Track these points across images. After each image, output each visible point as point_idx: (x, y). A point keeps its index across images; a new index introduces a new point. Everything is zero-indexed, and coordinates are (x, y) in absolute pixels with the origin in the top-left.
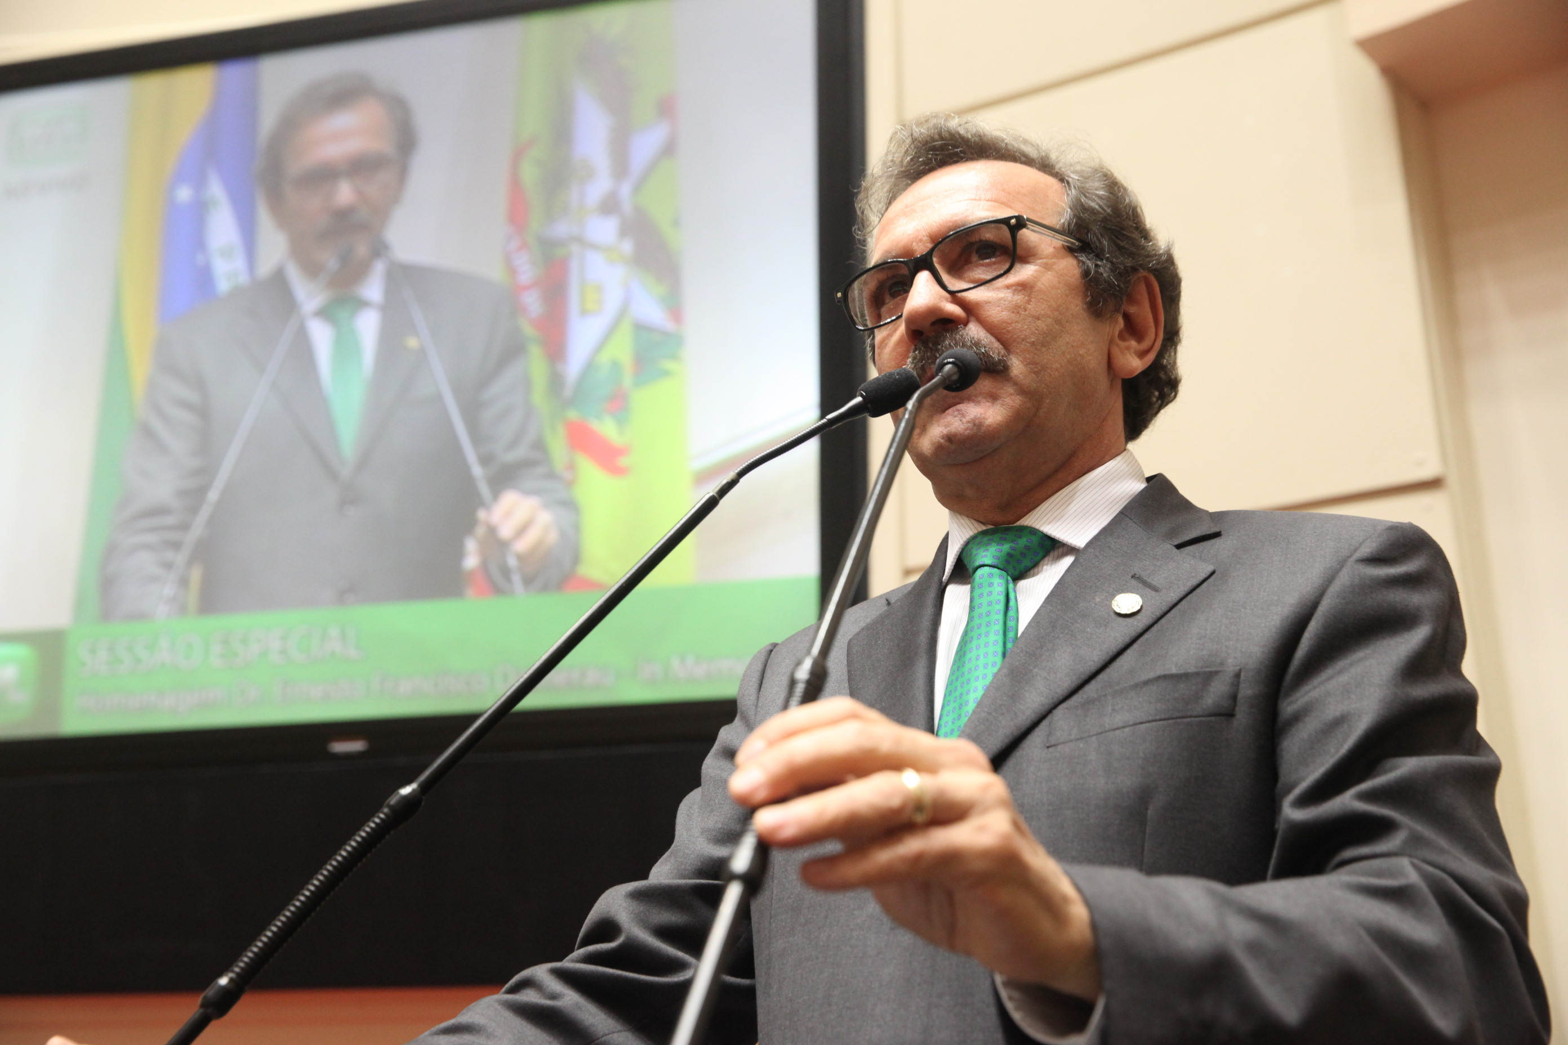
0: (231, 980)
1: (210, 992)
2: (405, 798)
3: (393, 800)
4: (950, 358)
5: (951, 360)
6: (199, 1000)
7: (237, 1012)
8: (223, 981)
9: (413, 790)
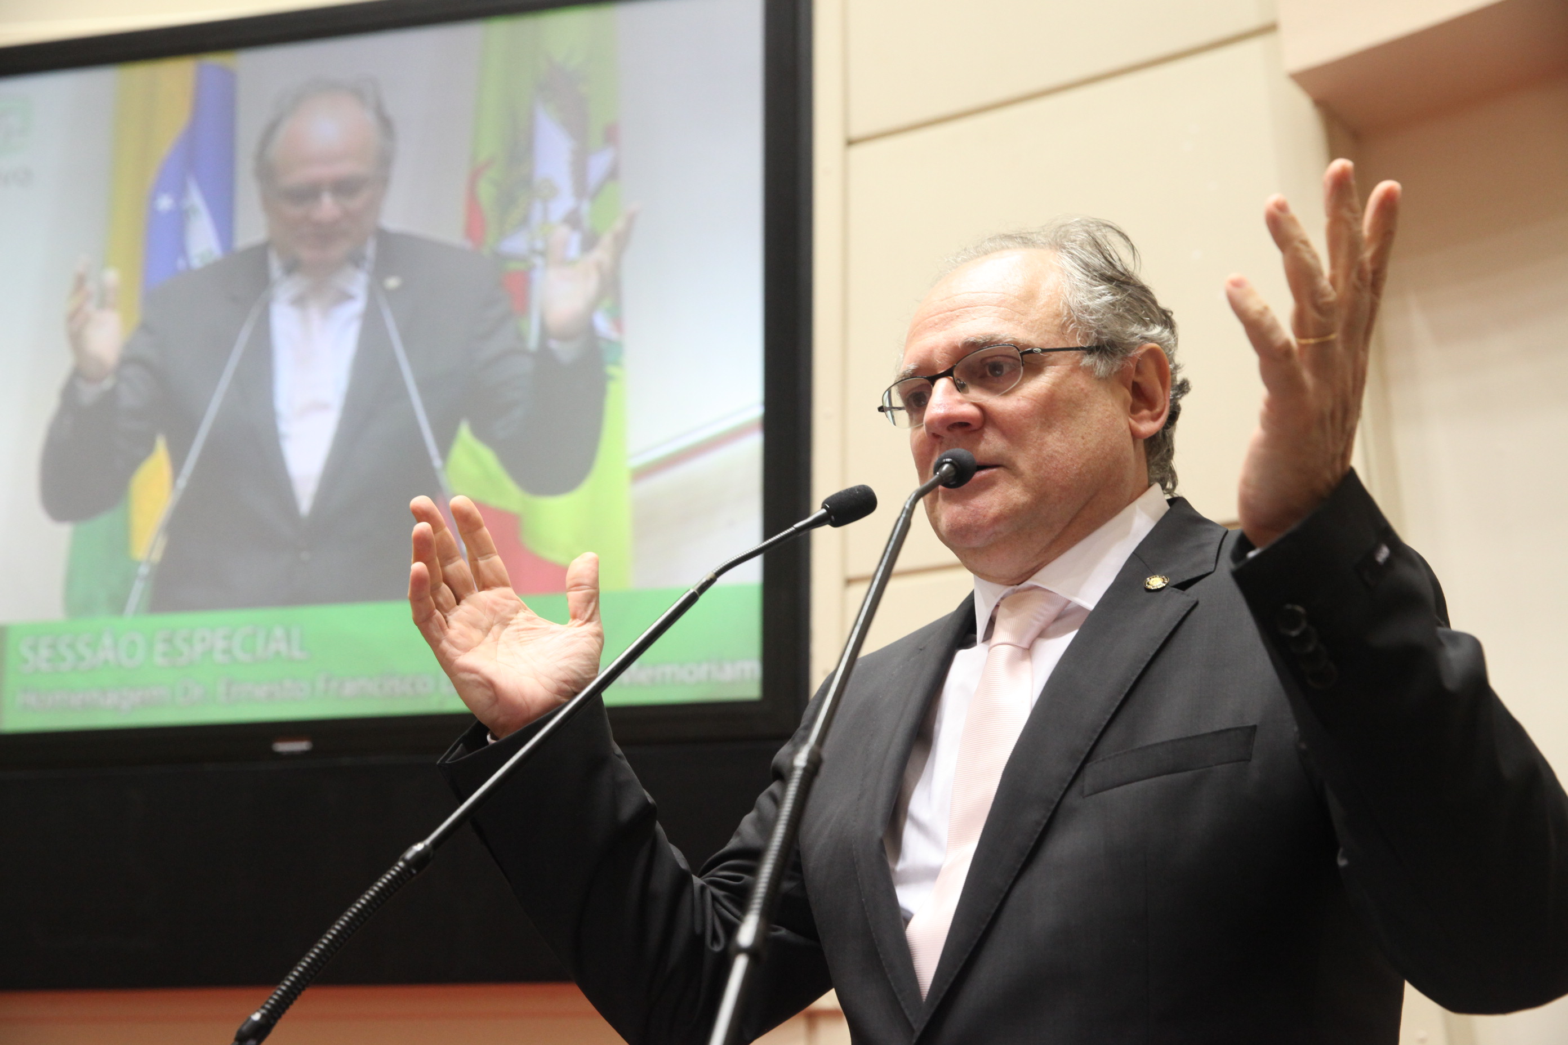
2: (418, 852)
3: (409, 855)
4: (948, 458)
5: (948, 460)
9: (425, 847)
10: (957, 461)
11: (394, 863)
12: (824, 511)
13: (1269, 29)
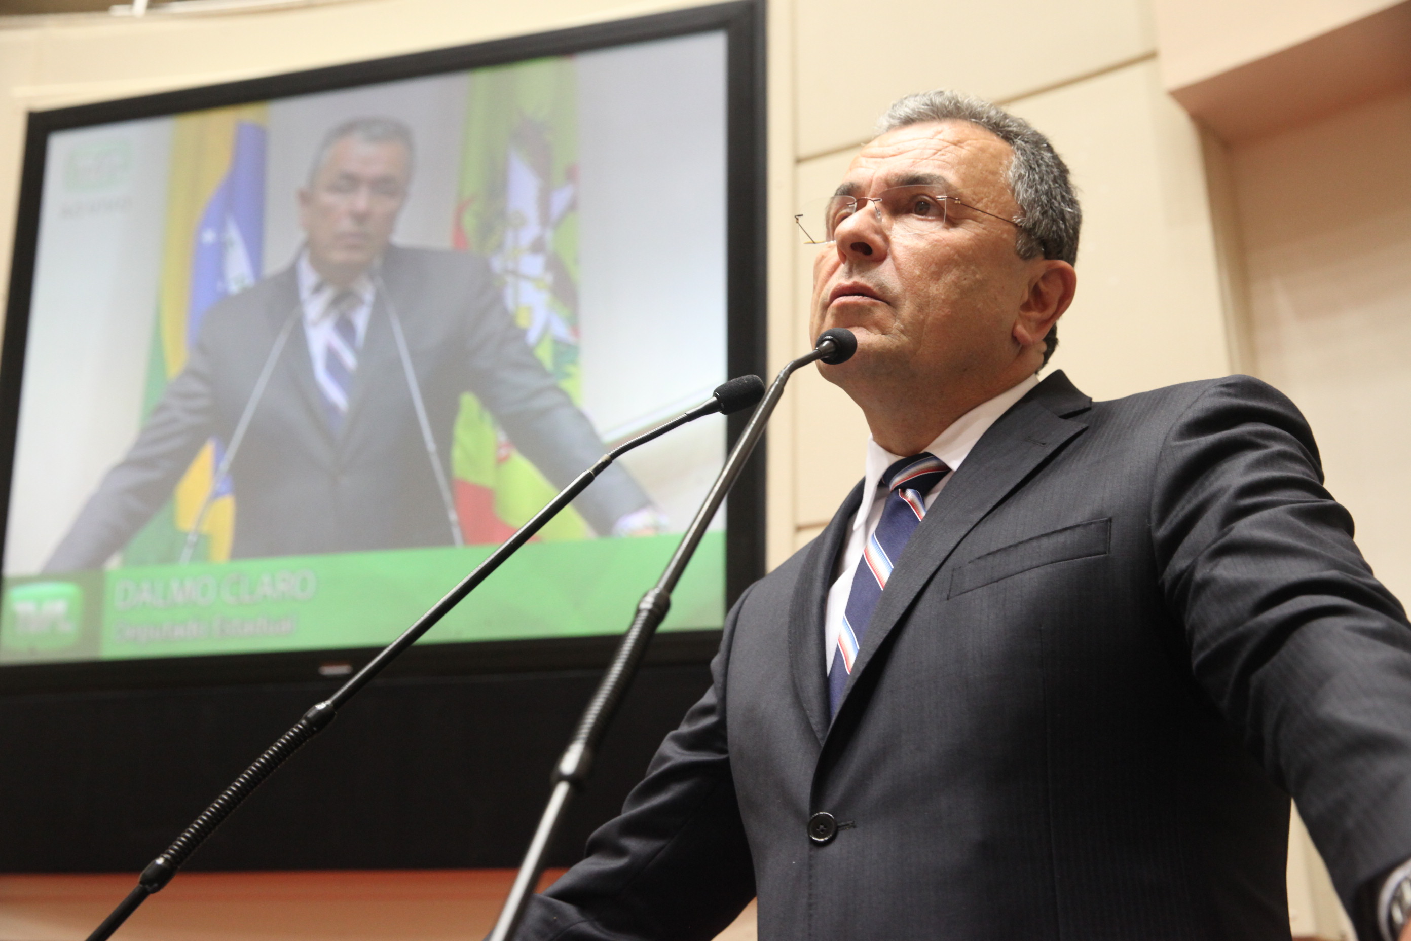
0: (166, 860)
1: (148, 870)
2: (320, 712)
3: (311, 714)
5: (829, 337)
6: (139, 878)
7: (168, 889)
8: (160, 861)
9: (327, 706)
10: (837, 339)
11: (297, 721)
12: (715, 399)
13: (1150, 56)
